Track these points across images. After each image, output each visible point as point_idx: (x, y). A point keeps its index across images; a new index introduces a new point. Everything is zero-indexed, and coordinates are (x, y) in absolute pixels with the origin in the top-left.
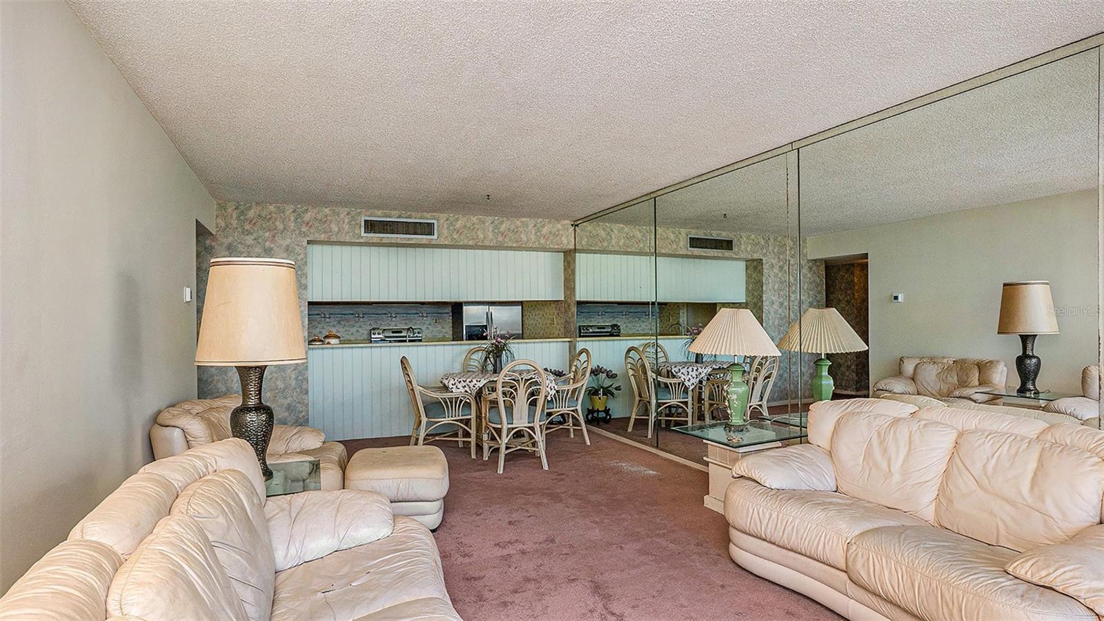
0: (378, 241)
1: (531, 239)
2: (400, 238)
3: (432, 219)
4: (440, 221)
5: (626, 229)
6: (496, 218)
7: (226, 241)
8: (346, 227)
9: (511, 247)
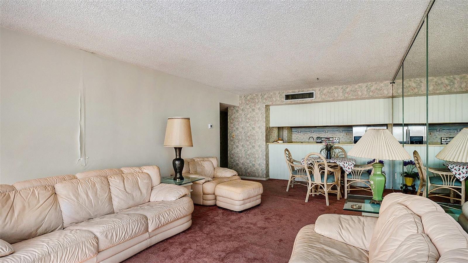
0: (290, 103)
1: (364, 94)
2: (299, 101)
3: (313, 91)
4: (316, 92)
5: (435, 80)
6: (344, 86)
7: (242, 108)
8: (278, 99)
9: (352, 99)
